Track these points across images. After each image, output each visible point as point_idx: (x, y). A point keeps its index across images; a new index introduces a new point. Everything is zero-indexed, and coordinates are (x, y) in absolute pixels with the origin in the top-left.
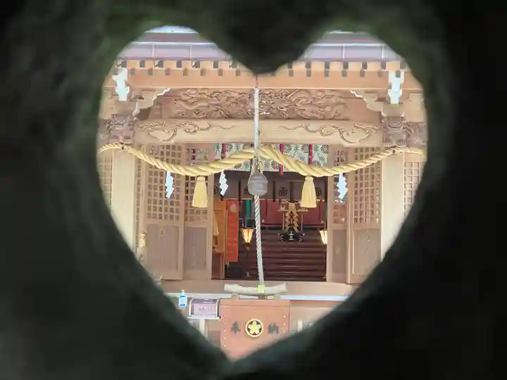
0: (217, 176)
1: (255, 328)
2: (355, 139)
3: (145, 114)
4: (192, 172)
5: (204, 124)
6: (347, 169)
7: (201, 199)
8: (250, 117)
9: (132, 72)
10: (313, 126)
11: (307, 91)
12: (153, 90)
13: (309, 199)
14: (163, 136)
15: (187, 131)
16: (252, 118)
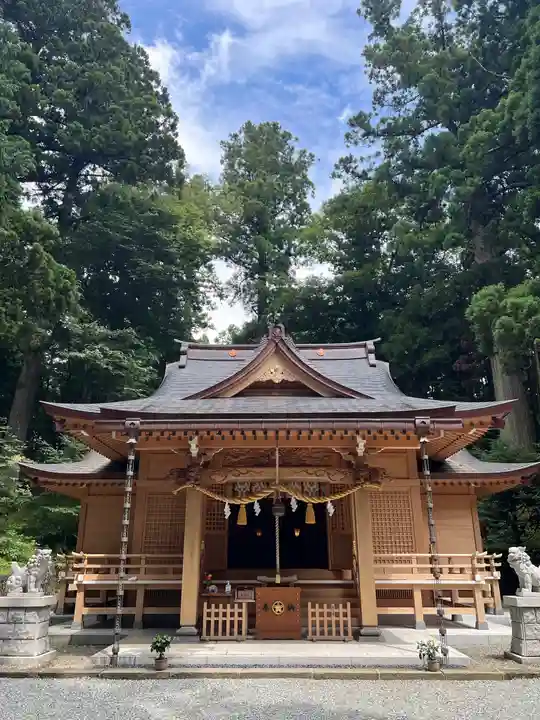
0: (253, 504)
1: (278, 608)
2: (337, 478)
3: (206, 465)
4: (238, 502)
5: (243, 470)
6: (334, 498)
7: (242, 520)
8: (272, 464)
9: (201, 438)
10: (311, 470)
11: (307, 449)
12: (211, 449)
13: (311, 519)
14: (219, 479)
15: (233, 475)
16: (275, 466)
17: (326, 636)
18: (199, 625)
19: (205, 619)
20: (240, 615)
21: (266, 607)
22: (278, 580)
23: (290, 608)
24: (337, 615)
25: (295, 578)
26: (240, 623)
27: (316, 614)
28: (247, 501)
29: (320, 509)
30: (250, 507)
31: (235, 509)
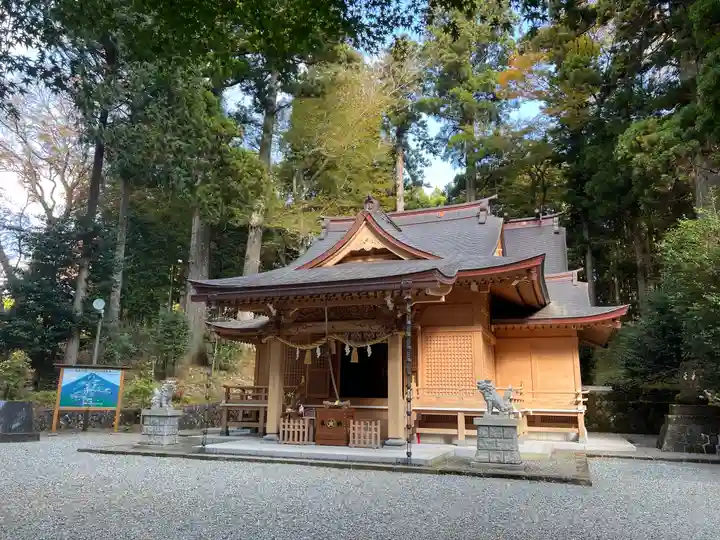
0: (316, 349)
1: (331, 424)
4: (304, 348)
5: (310, 325)
7: (308, 360)
8: (323, 320)
9: (277, 302)
12: (289, 309)
13: (355, 359)
15: (303, 328)
17: (362, 444)
18: (278, 433)
19: (281, 430)
20: (304, 427)
21: (323, 423)
22: (337, 403)
23: (339, 424)
24: (370, 430)
25: (348, 402)
26: (304, 433)
27: (356, 428)
28: (311, 347)
29: (362, 352)
30: (314, 351)
31: (303, 352)
